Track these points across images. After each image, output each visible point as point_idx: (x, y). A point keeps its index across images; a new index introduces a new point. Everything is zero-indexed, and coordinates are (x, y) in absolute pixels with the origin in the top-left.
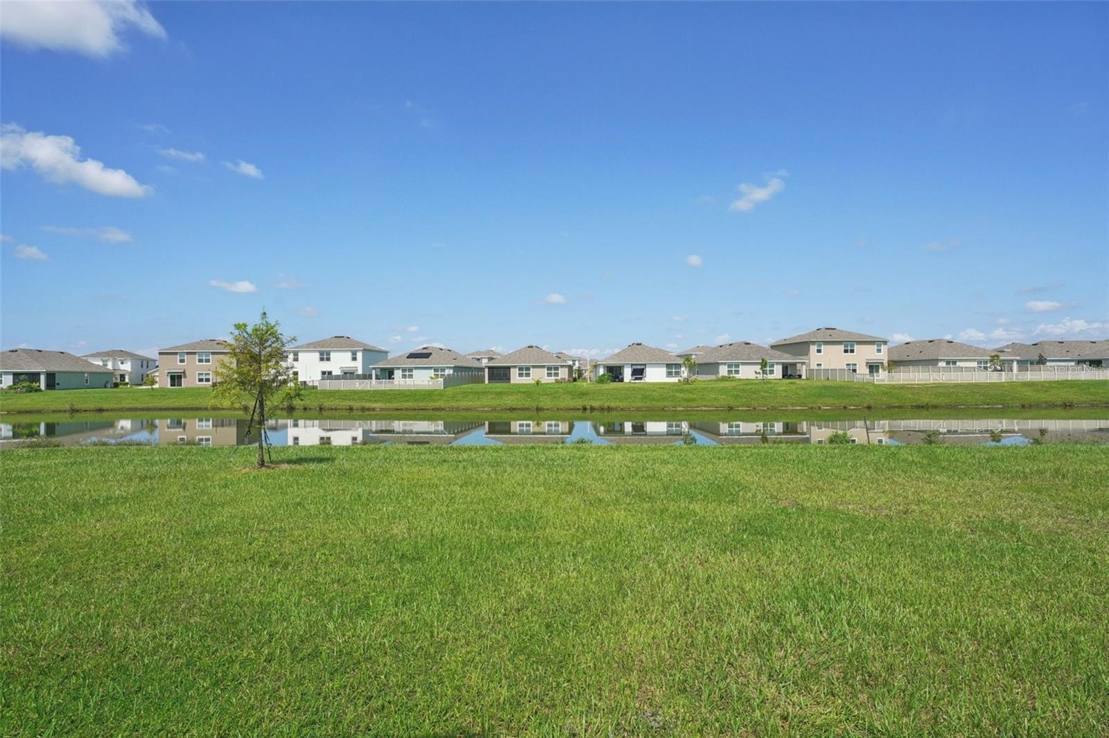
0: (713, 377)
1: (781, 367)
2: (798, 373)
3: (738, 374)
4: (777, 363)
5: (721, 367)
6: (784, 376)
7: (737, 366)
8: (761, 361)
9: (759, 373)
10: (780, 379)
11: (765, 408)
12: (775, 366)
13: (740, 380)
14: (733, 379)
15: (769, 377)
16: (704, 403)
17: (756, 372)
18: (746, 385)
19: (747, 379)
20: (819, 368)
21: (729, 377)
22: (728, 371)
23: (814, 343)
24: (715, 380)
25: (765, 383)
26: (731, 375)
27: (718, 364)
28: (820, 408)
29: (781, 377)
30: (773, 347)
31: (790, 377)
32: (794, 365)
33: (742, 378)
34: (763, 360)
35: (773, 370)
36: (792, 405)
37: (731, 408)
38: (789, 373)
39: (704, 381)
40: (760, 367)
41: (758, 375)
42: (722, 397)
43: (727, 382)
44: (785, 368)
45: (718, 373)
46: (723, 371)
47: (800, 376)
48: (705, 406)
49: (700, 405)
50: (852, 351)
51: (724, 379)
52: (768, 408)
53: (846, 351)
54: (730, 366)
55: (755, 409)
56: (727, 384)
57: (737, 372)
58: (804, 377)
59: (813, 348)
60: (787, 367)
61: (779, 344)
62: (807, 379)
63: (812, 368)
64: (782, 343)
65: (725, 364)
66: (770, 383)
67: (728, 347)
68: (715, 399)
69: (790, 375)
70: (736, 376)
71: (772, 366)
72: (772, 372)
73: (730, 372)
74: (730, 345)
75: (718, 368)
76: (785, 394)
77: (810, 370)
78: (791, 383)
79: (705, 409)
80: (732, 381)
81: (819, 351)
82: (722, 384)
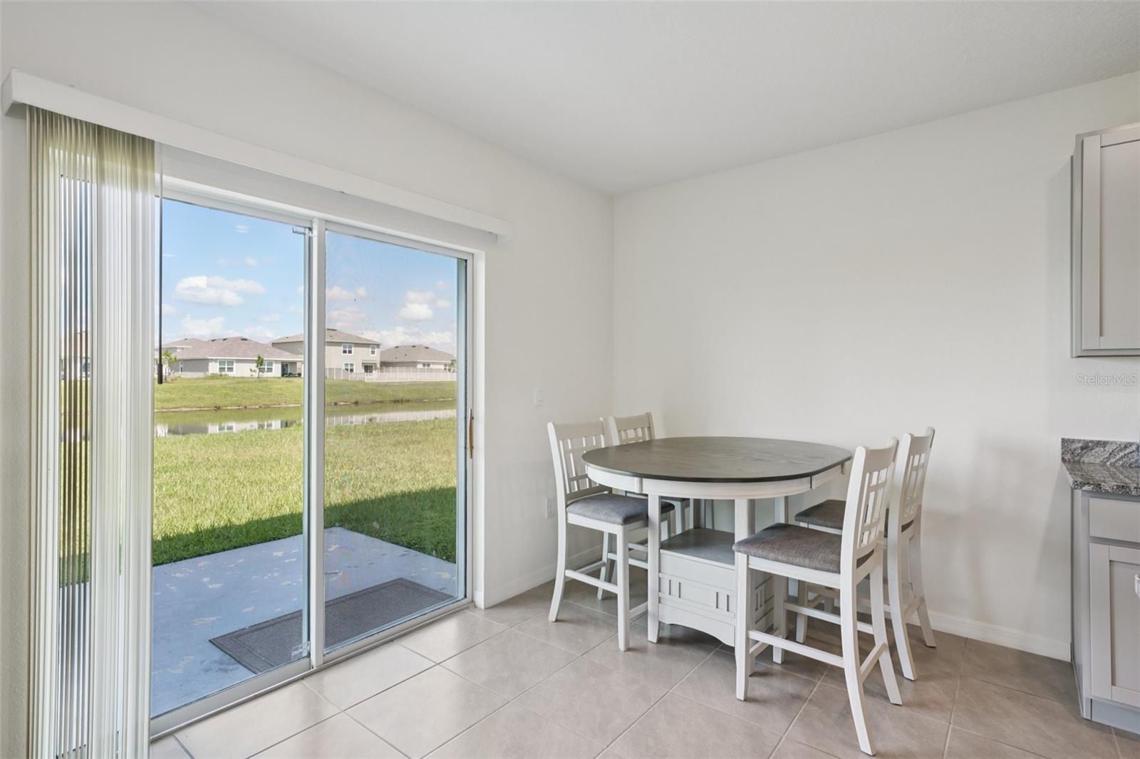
0: (201, 375)
1: (279, 365)
2: (298, 372)
3: (232, 371)
4: (276, 362)
5: (211, 364)
6: (283, 375)
7: (231, 362)
8: (257, 359)
9: (255, 371)
10: (279, 378)
11: (257, 407)
12: (274, 365)
13: (234, 378)
14: (226, 377)
15: (266, 375)
16: (184, 404)
17: (251, 370)
18: (239, 383)
19: (241, 378)
21: (221, 375)
22: (220, 368)
24: (203, 379)
25: (260, 382)
26: (223, 373)
27: (206, 361)
29: (280, 375)
30: (273, 344)
31: (290, 375)
32: (294, 363)
33: (236, 376)
34: (259, 358)
35: (271, 368)
37: (218, 408)
38: (289, 372)
39: (190, 379)
40: (255, 364)
41: (253, 373)
42: (209, 396)
43: (217, 381)
44: (285, 366)
45: (206, 369)
46: (214, 368)
47: (298, 374)
48: (186, 407)
49: (179, 405)
50: (350, 352)
51: (214, 377)
52: (260, 407)
53: (345, 352)
54: (222, 362)
55: (246, 407)
56: (218, 383)
57: (230, 369)
60: (287, 365)
61: (281, 341)
64: (284, 341)
65: (216, 360)
66: (267, 381)
67: (221, 341)
68: (199, 398)
70: (230, 374)
71: (270, 363)
72: (270, 370)
73: (222, 369)
74: (224, 340)
75: (208, 365)
76: (280, 392)
78: (288, 381)
79: (186, 409)
80: (225, 378)
82: (211, 383)
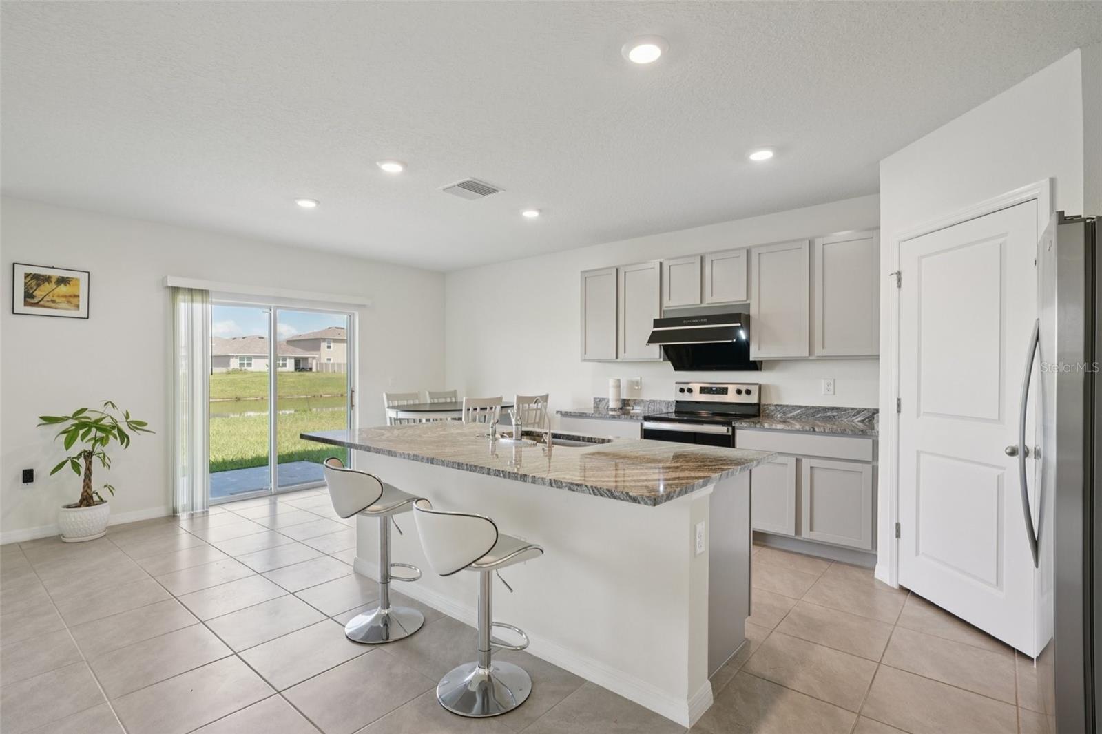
0: (224, 370)
1: (293, 361)
2: (309, 366)
3: (251, 366)
4: (290, 358)
5: (231, 360)
6: (296, 369)
7: (250, 359)
10: (292, 372)
12: (288, 360)
13: (252, 372)
14: (245, 372)
15: (281, 370)
18: (257, 377)
19: (260, 372)
20: (328, 362)
21: (241, 370)
22: (240, 364)
23: (324, 340)
24: (226, 373)
26: (243, 368)
27: (228, 357)
28: (321, 396)
29: (293, 369)
30: (289, 342)
31: (302, 370)
32: (306, 359)
33: (254, 371)
35: (286, 364)
36: (298, 394)
37: (238, 399)
38: (301, 366)
42: (231, 389)
43: (237, 375)
44: (297, 361)
45: (228, 365)
46: (235, 364)
47: (311, 369)
51: (235, 371)
54: (242, 359)
55: (262, 398)
56: (238, 377)
57: (249, 365)
58: (314, 370)
59: (324, 345)
60: (299, 361)
61: (294, 339)
62: (317, 372)
63: (322, 362)
64: (297, 339)
65: (236, 357)
66: (282, 375)
67: (241, 340)
68: (222, 391)
69: (303, 369)
70: (249, 369)
71: (284, 359)
72: (284, 365)
73: (242, 365)
74: (244, 338)
76: (293, 385)
77: (320, 364)
78: (300, 375)
80: (245, 373)
81: (329, 347)
82: (231, 377)
